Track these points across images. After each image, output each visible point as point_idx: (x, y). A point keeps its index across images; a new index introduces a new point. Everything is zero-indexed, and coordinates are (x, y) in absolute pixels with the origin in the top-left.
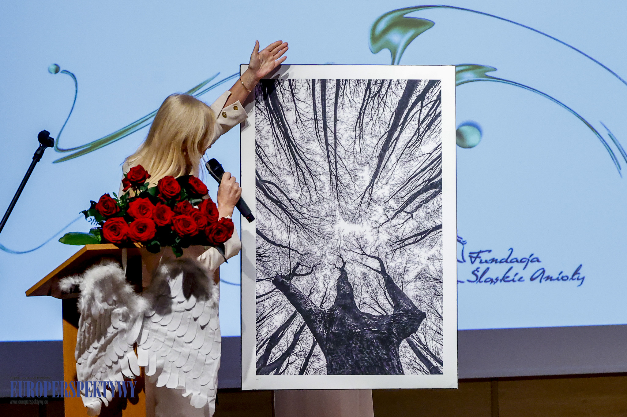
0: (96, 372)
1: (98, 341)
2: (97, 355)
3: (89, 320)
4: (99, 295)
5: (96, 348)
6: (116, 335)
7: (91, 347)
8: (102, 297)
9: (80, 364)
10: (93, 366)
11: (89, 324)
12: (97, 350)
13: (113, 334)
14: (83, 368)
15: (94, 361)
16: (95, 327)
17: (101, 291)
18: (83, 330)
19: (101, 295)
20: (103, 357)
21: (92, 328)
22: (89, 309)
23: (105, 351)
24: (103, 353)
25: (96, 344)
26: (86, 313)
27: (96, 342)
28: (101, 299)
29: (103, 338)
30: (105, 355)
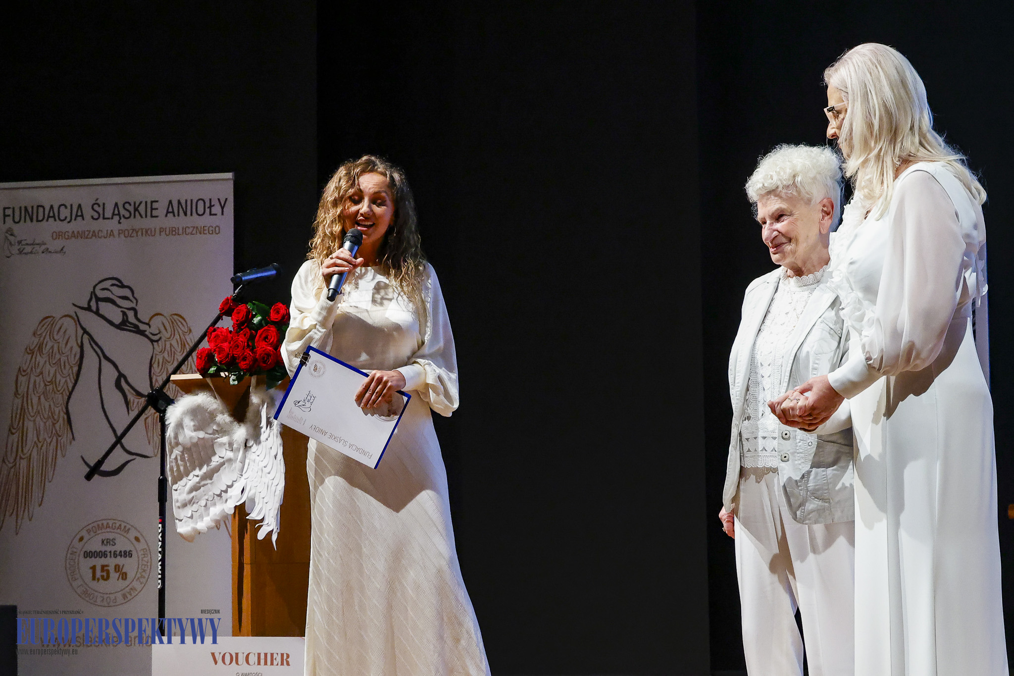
0: (200, 500)
1: (200, 469)
2: (199, 483)
3: (180, 448)
4: (189, 423)
5: (198, 476)
6: (223, 464)
7: (191, 475)
8: (194, 426)
9: (176, 490)
10: (194, 493)
11: (181, 452)
12: (199, 478)
13: (218, 463)
14: (180, 494)
15: (195, 488)
16: (191, 456)
17: (192, 420)
18: (173, 456)
19: (192, 424)
20: (209, 485)
21: (186, 455)
22: (176, 437)
23: (211, 479)
24: (209, 481)
25: (197, 472)
26: (173, 441)
27: (197, 469)
28: (192, 428)
29: (205, 466)
30: (211, 483)
